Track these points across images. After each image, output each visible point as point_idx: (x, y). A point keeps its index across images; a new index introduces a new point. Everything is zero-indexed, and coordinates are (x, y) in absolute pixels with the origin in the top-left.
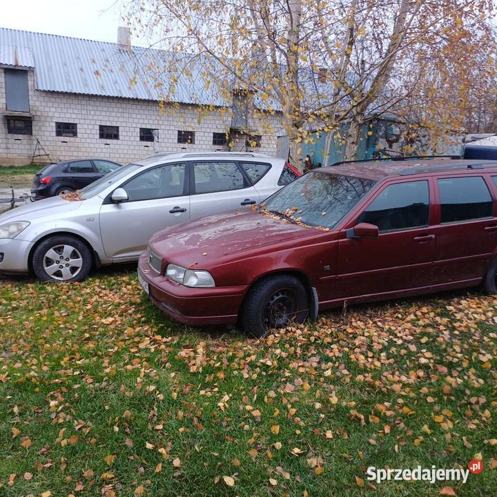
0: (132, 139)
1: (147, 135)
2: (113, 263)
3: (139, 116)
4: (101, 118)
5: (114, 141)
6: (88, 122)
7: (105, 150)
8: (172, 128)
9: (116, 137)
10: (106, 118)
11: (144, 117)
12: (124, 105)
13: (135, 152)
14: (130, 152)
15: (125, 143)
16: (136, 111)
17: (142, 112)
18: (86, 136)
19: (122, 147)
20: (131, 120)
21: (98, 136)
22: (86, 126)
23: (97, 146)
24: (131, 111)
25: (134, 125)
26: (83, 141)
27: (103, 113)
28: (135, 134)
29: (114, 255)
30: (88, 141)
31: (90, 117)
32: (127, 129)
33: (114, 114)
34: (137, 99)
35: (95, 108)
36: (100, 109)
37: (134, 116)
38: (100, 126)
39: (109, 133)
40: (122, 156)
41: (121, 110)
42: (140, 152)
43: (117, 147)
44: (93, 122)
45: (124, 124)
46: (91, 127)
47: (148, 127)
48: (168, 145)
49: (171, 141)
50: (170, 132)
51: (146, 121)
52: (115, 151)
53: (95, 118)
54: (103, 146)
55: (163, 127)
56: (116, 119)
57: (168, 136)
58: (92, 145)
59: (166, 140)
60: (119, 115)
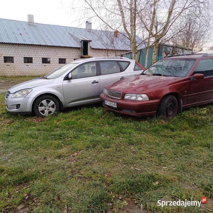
0: (39, 62)
1: (45, 61)
2: (68, 107)
3: (41, 53)
4: (24, 54)
5: (31, 64)
6: (18, 56)
7: (26, 68)
8: (56, 57)
9: (31, 62)
10: (27, 54)
11: (43, 53)
12: (34, 48)
13: (40, 68)
14: (38, 68)
15: (35, 64)
16: (40, 50)
17: (42, 51)
18: (18, 62)
19: (34, 66)
20: (38, 54)
21: (23, 62)
22: (17, 58)
23: (23, 66)
24: (38, 50)
25: (39, 57)
26: (17, 64)
27: (25, 52)
28: (40, 60)
29: (69, 103)
30: (19, 64)
31: (19, 54)
32: (36, 58)
33: (30, 52)
34: (40, 45)
35: (21, 50)
36: (24, 50)
37: (39, 53)
38: (24, 58)
39: (28, 60)
40: (35, 70)
41: (33, 50)
42: (42, 68)
43: (32, 66)
44: (21, 56)
45: (35, 56)
46: (20, 58)
47: (46, 57)
48: (55, 65)
49: (56, 63)
50: (55, 59)
51: (45, 55)
52: (31, 68)
53: (22, 54)
54: (26, 66)
55: (52, 57)
56: (31, 54)
57: (54, 61)
58: (21, 66)
59: (54, 63)
60: (32, 52)
